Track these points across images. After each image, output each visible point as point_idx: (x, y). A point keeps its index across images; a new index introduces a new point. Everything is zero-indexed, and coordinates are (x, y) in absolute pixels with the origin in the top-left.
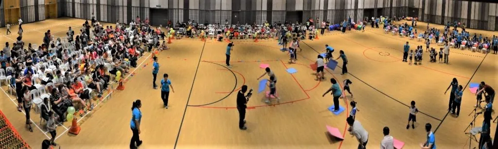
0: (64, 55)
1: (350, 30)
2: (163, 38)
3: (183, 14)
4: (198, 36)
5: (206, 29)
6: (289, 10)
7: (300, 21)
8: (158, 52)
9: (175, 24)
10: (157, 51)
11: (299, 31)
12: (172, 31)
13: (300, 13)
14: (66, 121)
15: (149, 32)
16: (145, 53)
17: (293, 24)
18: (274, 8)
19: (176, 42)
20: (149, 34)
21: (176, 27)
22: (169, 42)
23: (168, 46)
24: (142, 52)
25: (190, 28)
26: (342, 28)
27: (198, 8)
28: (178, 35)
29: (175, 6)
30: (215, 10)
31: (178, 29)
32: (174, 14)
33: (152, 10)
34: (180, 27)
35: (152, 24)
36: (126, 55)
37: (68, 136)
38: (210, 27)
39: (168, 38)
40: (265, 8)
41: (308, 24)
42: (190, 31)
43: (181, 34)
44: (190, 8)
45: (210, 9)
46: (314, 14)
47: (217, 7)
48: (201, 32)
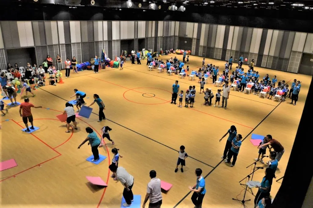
1: (104, 68)
11: (34, 76)
17: (21, 68)
26: (93, 67)
41: (46, 64)
46: (52, 50)
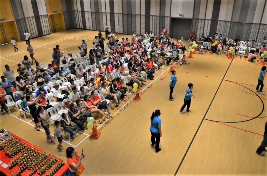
0: (78, 71)
2: (184, 52)
3: (209, 26)
4: (224, 53)
5: (236, 45)
8: (177, 66)
9: (198, 37)
10: (175, 66)
12: (195, 44)
14: (87, 129)
15: (169, 45)
16: (163, 67)
19: (197, 57)
20: (169, 47)
21: (199, 40)
22: (190, 57)
23: (189, 60)
25: (216, 43)
27: (230, 20)
28: (201, 50)
29: (201, 16)
30: (252, 24)
31: (202, 43)
32: (199, 25)
33: (173, 20)
34: (205, 41)
35: (172, 35)
36: (143, 68)
37: (90, 141)
38: (241, 44)
39: (189, 53)
42: (216, 46)
43: (205, 49)
44: (220, 19)
45: (245, 21)
47: (256, 20)
48: (229, 49)
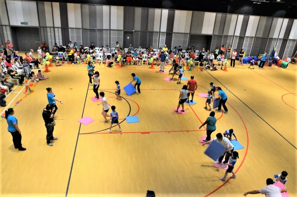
2: (38, 66)
3: (60, 34)
4: (83, 61)
5: (93, 53)
6: (194, 32)
7: (207, 48)
8: (34, 83)
9: (51, 48)
10: (31, 83)
11: (205, 60)
12: (48, 56)
13: (208, 38)
15: (16, 60)
16: (15, 87)
17: (197, 51)
18: (175, 30)
19: (55, 70)
20: (17, 63)
21: (53, 51)
22: (47, 71)
23: (46, 75)
24: (11, 87)
25: (72, 52)
26: (259, 62)
27: (81, 27)
28: (57, 61)
29: (49, 24)
30: (103, 30)
31: (57, 54)
32: (49, 34)
33: (15, 30)
34: (59, 51)
35: (17, 47)
38: (97, 51)
39: (44, 66)
40: (164, 29)
43: (61, 60)
44: (70, 26)
45: (96, 28)
46: (226, 40)
47: (105, 26)
48: (86, 57)
